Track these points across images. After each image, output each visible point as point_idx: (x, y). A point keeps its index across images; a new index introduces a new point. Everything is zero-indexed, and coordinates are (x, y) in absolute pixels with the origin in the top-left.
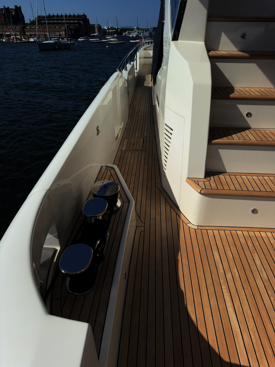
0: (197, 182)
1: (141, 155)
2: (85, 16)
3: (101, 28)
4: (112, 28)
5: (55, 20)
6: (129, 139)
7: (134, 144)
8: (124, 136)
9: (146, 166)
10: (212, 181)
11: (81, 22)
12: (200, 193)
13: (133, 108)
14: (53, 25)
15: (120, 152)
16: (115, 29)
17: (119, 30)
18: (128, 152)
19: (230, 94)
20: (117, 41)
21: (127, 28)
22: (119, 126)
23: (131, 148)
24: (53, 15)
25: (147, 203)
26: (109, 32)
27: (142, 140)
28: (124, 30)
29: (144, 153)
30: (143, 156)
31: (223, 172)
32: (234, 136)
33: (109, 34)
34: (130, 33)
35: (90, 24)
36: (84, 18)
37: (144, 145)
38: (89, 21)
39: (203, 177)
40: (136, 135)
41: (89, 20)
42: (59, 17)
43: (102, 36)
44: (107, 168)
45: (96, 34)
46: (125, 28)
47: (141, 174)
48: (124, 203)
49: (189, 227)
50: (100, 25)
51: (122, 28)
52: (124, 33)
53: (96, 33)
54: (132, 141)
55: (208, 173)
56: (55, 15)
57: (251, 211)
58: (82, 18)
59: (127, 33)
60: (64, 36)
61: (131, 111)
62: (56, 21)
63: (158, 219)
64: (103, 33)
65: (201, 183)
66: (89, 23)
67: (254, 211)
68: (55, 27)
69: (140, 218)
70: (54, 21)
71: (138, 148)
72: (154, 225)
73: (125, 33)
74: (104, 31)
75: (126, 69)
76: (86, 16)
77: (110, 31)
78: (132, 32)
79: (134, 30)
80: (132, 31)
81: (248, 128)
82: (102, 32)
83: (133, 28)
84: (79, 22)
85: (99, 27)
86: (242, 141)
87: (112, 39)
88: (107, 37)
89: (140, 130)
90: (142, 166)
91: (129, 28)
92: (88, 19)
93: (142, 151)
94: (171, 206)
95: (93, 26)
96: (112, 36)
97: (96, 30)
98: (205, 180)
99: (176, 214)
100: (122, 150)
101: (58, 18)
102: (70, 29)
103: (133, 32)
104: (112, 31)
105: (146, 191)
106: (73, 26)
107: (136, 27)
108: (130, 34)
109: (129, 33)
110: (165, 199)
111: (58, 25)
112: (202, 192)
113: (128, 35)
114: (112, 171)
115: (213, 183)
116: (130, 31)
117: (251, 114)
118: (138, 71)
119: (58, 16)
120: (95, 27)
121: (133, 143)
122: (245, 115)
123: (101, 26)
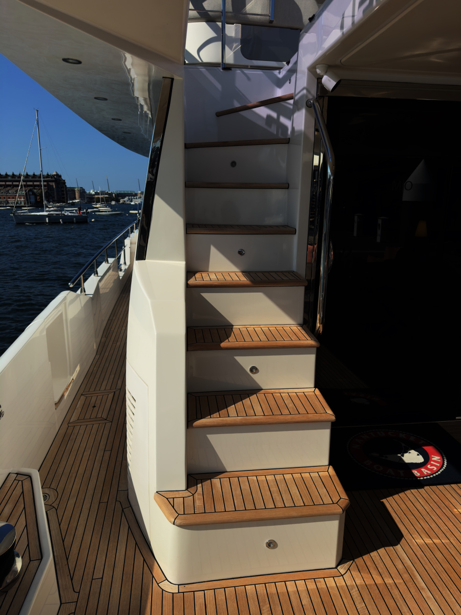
0: (171, 500)
1: (102, 430)
2: (58, 176)
3: (85, 192)
4: (102, 193)
5: (9, 181)
6: (87, 396)
7: (94, 407)
8: (81, 391)
9: (107, 454)
10: (199, 494)
11: (51, 183)
12: (174, 524)
13: (108, 332)
14: (4, 188)
15: (65, 426)
16: (107, 194)
17: (114, 195)
18: (80, 424)
19: (222, 342)
20: (109, 211)
21: (126, 192)
22: (69, 377)
23: (88, 416)
24: (6, 174)
25: (93, 541)
26: (99, 198)
27: (111, 396)
28: (123, 195)
29: (108, 425)
30: (106, 432)
31: (219, 472)
32: (231, 409)
33: (98, 201)
34: (132, 199)
35: (68, 186)
36: (58, 179)
37: (114, 406)
38: (65, 183)
39: (184, 487)
40: (103, 388)
41: (66, 181)
42: (17, 178)
43: (86, 203)
44: (19, 477)
45: (77, 201)
46: (122, 192)
47: (95, 473)
48: (30, 561)
49: (163, 590)
50: (84, 188)
51: (119, 192)
52: (121, 200)
53: (76, 199)
54: (94, 399)
55: (194, 478)
56: (8, 174)
57: (265, 545)
58: (53, 179)
59: (126, 199)
60: (23, 204)
61: (103, 340)
62: (11, 183)
63: (107, 579)
64: (90, 200)
65: (179, 502)
66: (66, 186)
67: (271, 544)
68: (8, 191)
69: (72, 580)
70: (7, 183)
71: (99, 415)
72: (98, 595)
73: (123, 200)
74: (91, 197)
75: (97, 274)
76: (60, 176)
77: (100, 196)
78: (134, 199)
79: (137, 196)
80: (134, 196)
81: (256, 390)
82: (87, 198)
83: (136, 192)
84: (48, 184)
85: (82, 192)
86: (241, 419)
87: (102, 209)
88: (94, 205)
89: (112, 376)
90: (100, 453)
91: (129, 192)
92: (64, 180)
93: (106, 421)
94: (136, 544)
95: (72, 190)
96: (102, 204)
97: (77, 195)
98: (187, 494)
99: (144, 560)
100: (71, 421)
101: (13, 179)
102: (34, 194)
103: (136, 198)
104: (103, 196)
105: (96, 511)
106: (39, 189)
107: (139, 192)
108: (132, 201)
109: (129, 199)
110: (129, 527)
111: (13, 188)
112: (177, 522)
113: (128, 202)
114: (27, 484)
115: (199, 499)
116: (131, 196)
117: (256, 369)
118: (127, 267)
119: (13, 175)
120: (74, 191)
121: (93, 405)
122: (248, 371)
123: (84, 190)
